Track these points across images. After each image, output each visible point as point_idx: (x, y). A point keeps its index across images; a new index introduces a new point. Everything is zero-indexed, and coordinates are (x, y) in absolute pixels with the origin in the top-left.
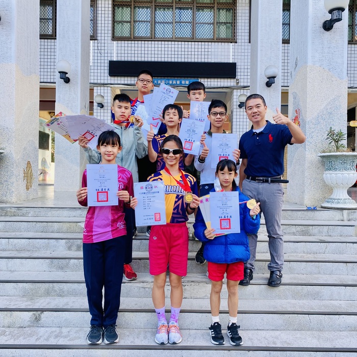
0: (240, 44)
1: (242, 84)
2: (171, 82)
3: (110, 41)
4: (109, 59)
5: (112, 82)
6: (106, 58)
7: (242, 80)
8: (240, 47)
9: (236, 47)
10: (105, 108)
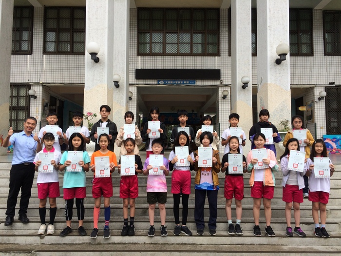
0: (222, 57)
1: (224, 83)
2: (177, 83)
3: (136, 56)
4: (136, 68)
5: (138, 83)
6: (133, 67)
7: (224, 81)
8: (222, 59)
9: (220, 59)
10: (133, 100)
